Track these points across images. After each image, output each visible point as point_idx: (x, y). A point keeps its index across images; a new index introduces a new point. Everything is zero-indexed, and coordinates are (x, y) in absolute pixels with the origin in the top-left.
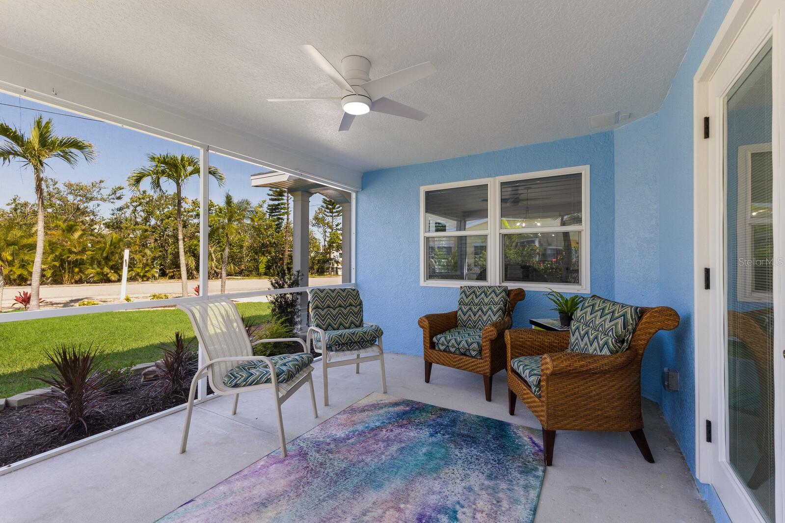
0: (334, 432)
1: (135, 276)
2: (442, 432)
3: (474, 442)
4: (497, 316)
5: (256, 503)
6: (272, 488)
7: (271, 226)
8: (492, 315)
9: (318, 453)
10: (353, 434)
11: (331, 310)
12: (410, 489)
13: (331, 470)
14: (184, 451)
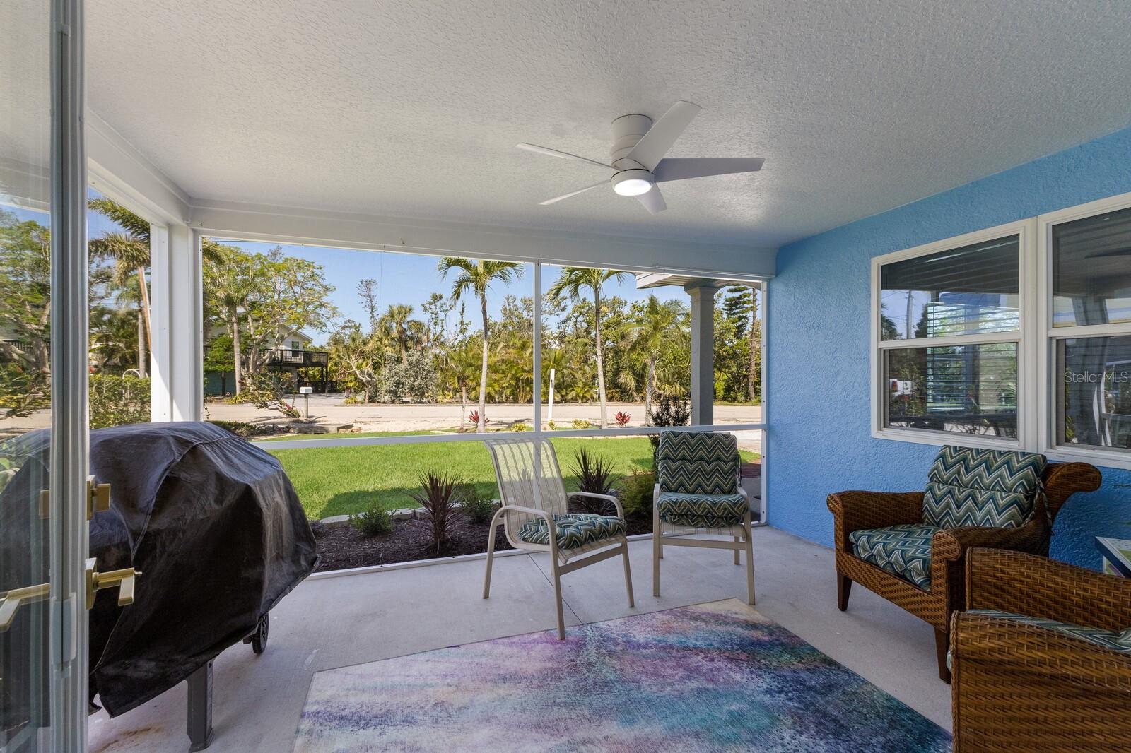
0: (635, 633)
1: (576, 396)
2: (790, 694)
3: (837, 735)
4: (1005, 515)
5: (499, 675)
6: (524, 666)
7: (728, 330)
8: (994, 513)
9: (597, 650)
10: (656, 644)
11: (687, 463)
12: (666, 745)
13: (593, 675)
14: (486, 597)
